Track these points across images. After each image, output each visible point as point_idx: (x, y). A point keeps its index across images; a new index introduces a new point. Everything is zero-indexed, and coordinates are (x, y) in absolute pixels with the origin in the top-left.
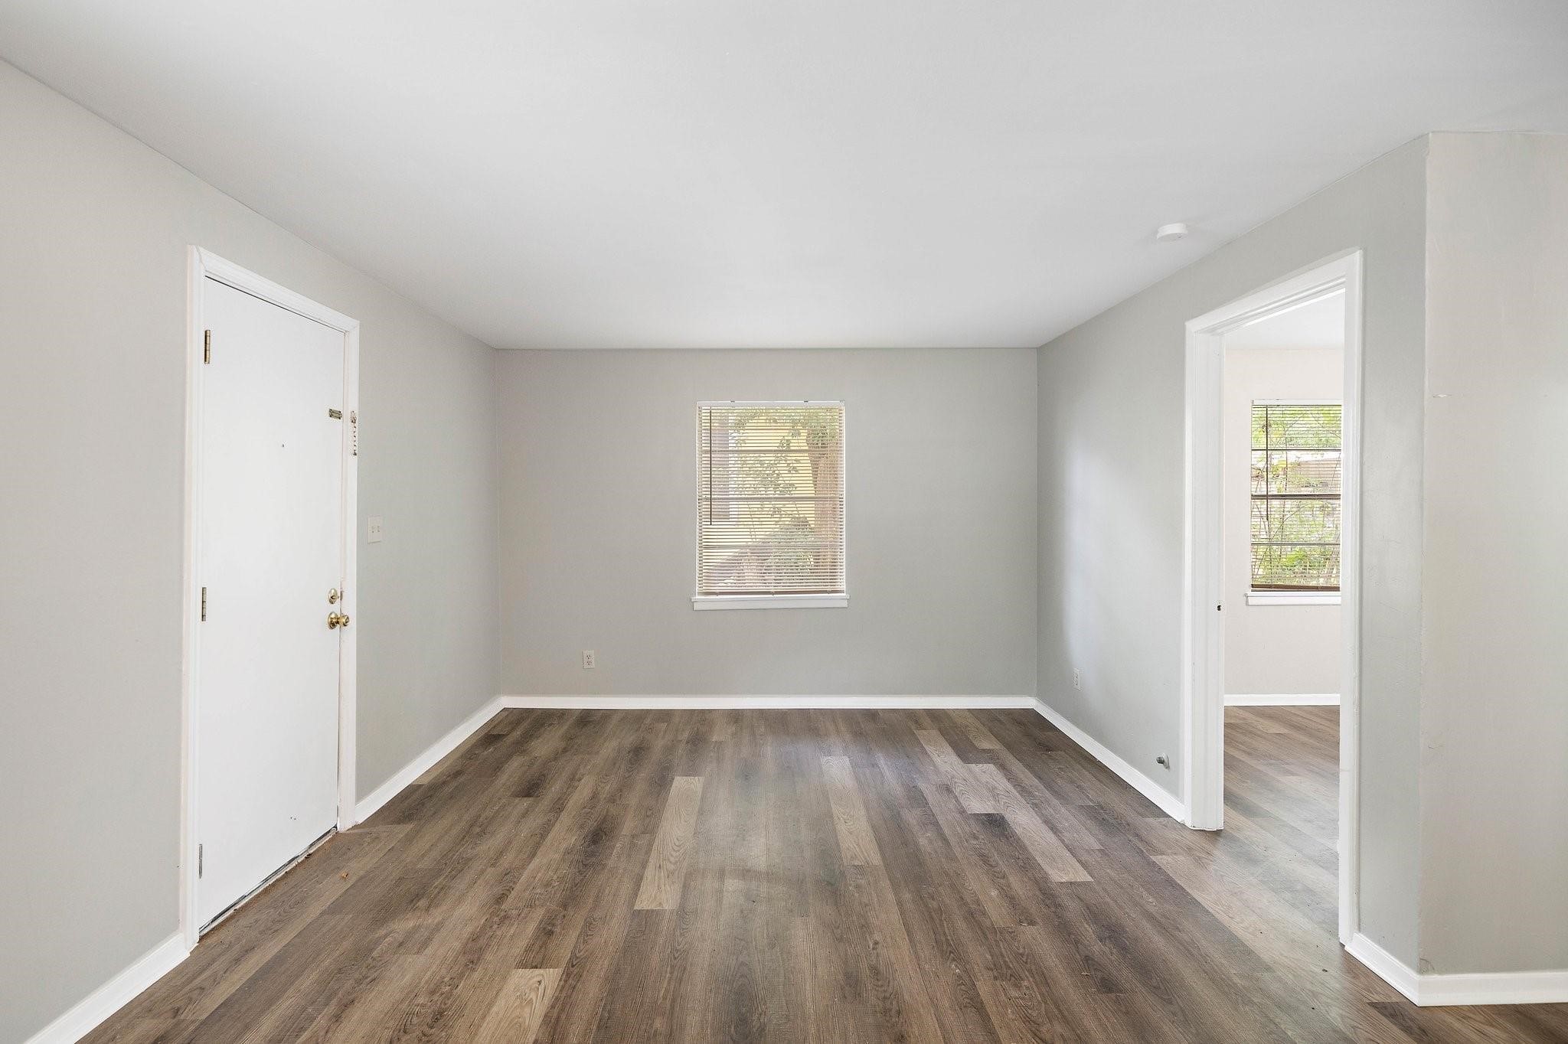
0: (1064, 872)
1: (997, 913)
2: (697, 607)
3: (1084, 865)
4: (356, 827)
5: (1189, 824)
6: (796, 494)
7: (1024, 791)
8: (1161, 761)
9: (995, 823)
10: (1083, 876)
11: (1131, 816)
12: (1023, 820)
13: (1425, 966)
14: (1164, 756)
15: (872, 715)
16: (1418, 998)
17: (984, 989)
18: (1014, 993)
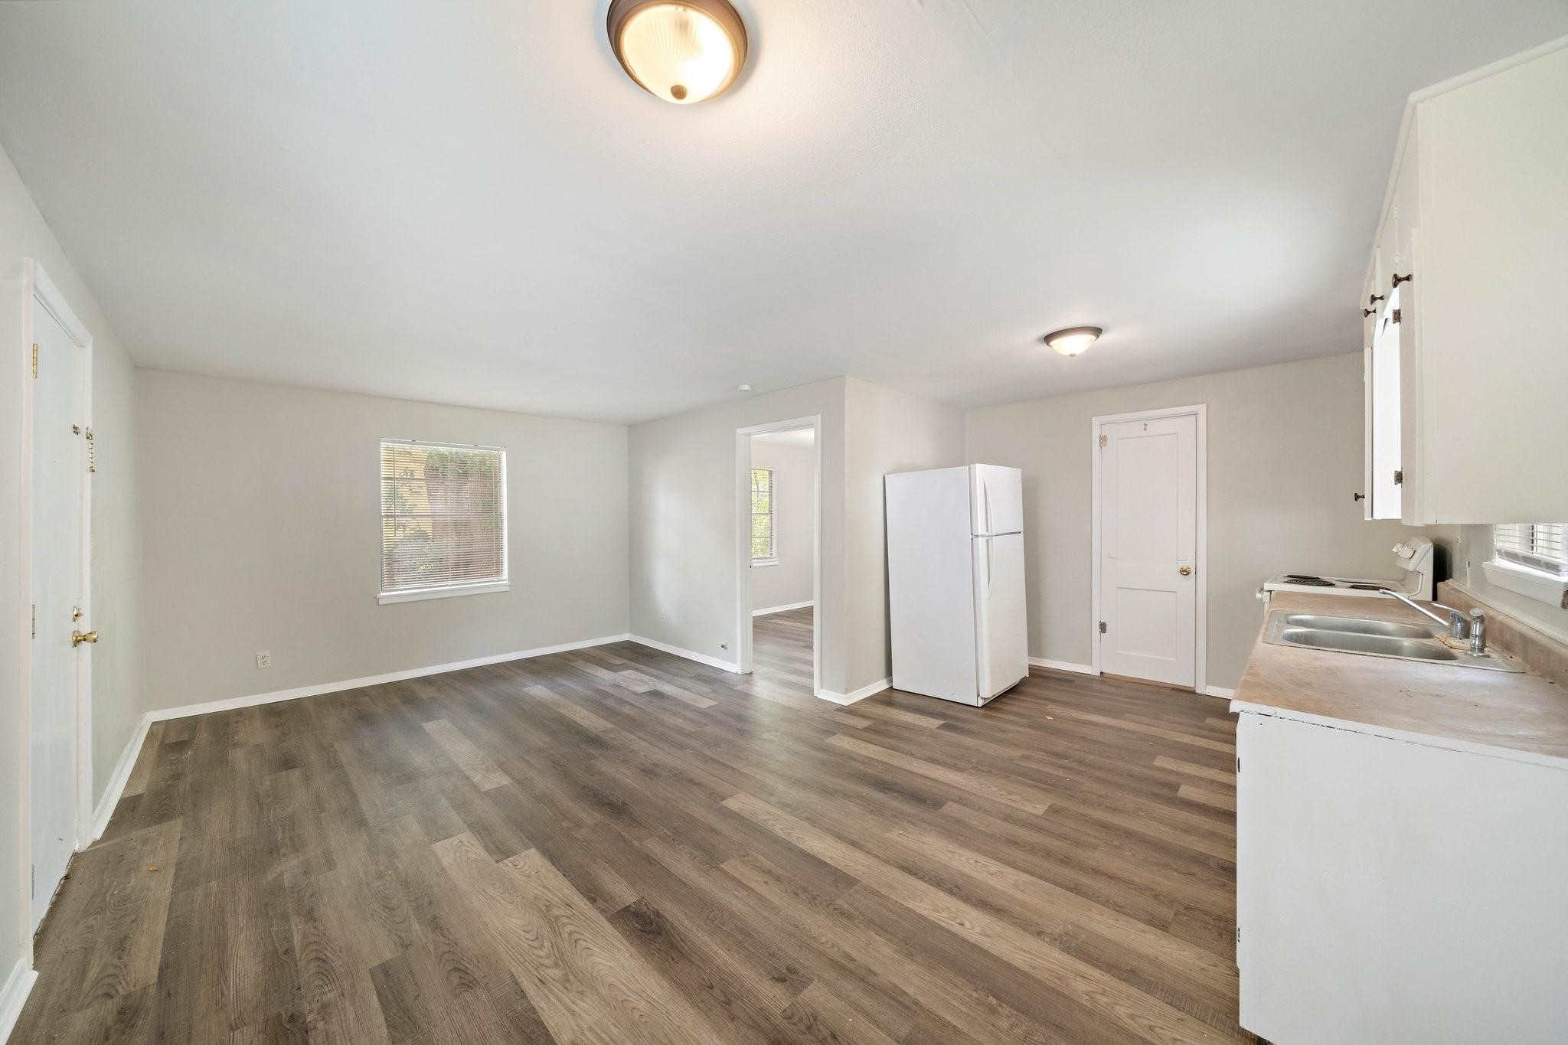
0: (705, 703)
1: (689, 727)
2: (381, 602)
3: (711, 699)
4: (95, 843)
5: (740, 672)
6: (415, 512)
7: (657, 677)
8: (723, 646)
9: (655, 694)
10: (713, 703)
11: (715, 676)
12: (666, 688)
13: (847, 691)
14: (724, 643)
15: (533, 661)
16: (845, 703)
17: (708, 752)
18: (721, 750)
